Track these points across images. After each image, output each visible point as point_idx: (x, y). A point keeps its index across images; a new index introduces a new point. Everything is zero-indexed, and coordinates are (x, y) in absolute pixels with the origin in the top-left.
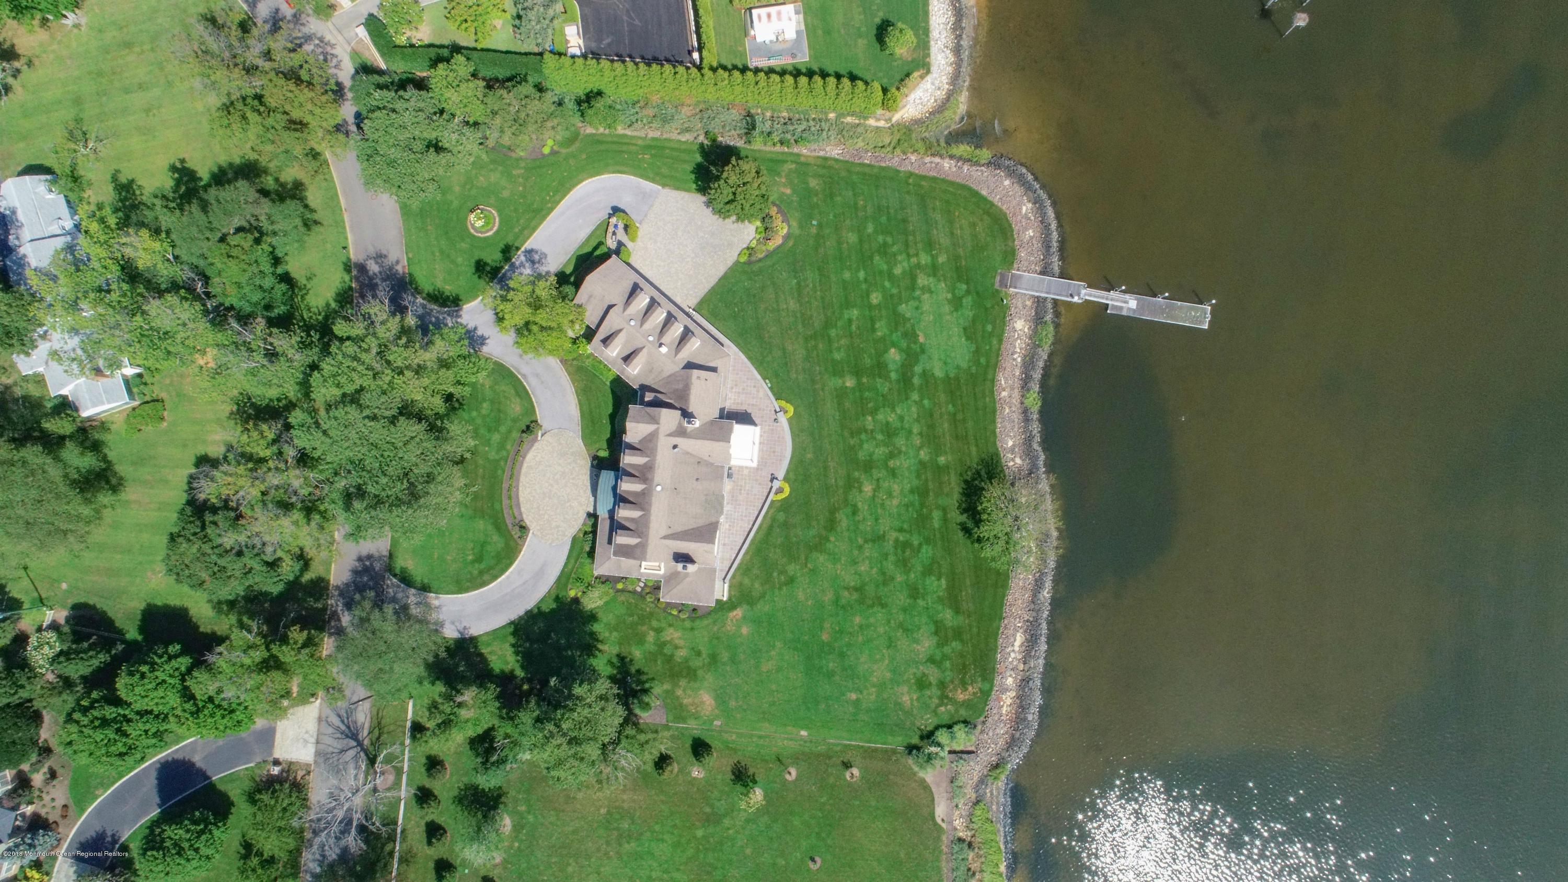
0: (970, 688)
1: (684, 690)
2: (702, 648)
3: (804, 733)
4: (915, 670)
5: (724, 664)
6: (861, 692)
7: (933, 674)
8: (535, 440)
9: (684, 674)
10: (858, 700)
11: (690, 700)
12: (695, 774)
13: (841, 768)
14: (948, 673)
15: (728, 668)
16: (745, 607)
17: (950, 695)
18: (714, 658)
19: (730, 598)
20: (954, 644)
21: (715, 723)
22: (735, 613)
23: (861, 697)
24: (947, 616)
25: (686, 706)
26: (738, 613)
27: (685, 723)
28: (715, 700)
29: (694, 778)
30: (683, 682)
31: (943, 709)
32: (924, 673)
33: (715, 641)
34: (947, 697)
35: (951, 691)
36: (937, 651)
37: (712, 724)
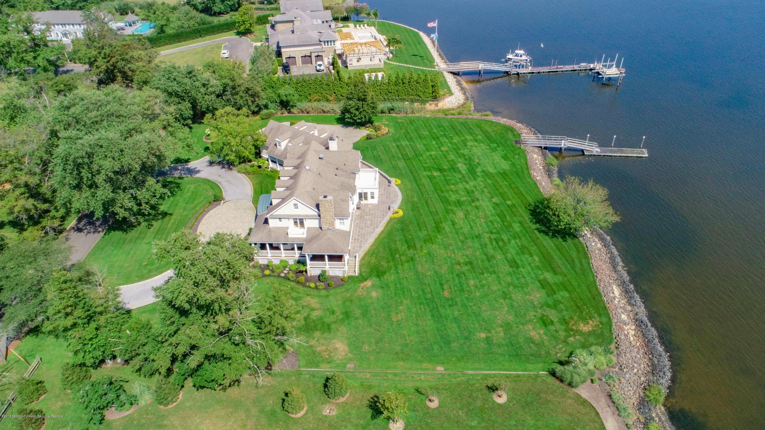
0: (591, 322)
1: (318, 341)
2: (336, 309)
3: (440, 369)
4: (534, 313)
5: (356, 319)
6: (489, 331)
7: (553, 315)
8: (219, 204)
9: (319, 327)
10: (487, 338)
11: (324, 348)
12: (326, 412)
13: (486, 391)
14: (565, 313)
15: (360, 321)
16: (374, 278)
17: (574, 328)
18: (347, 315)
19: (360, 274)
20: (561, 293)
21: (348, 366)
22: (365, 283)
23: (490, 335)
24: (548, 276)
25: (320, 353)
26: (368, 283)
27: (317, 366)
28: (349, 345)
29: (326, 416)
30: (317, 334)
31: (572, 339)
32: (543, 315)
33: (348, 303)
34: (572, 330)
35: (573, 325)
36: (548, 299)
37: (345, 367)
